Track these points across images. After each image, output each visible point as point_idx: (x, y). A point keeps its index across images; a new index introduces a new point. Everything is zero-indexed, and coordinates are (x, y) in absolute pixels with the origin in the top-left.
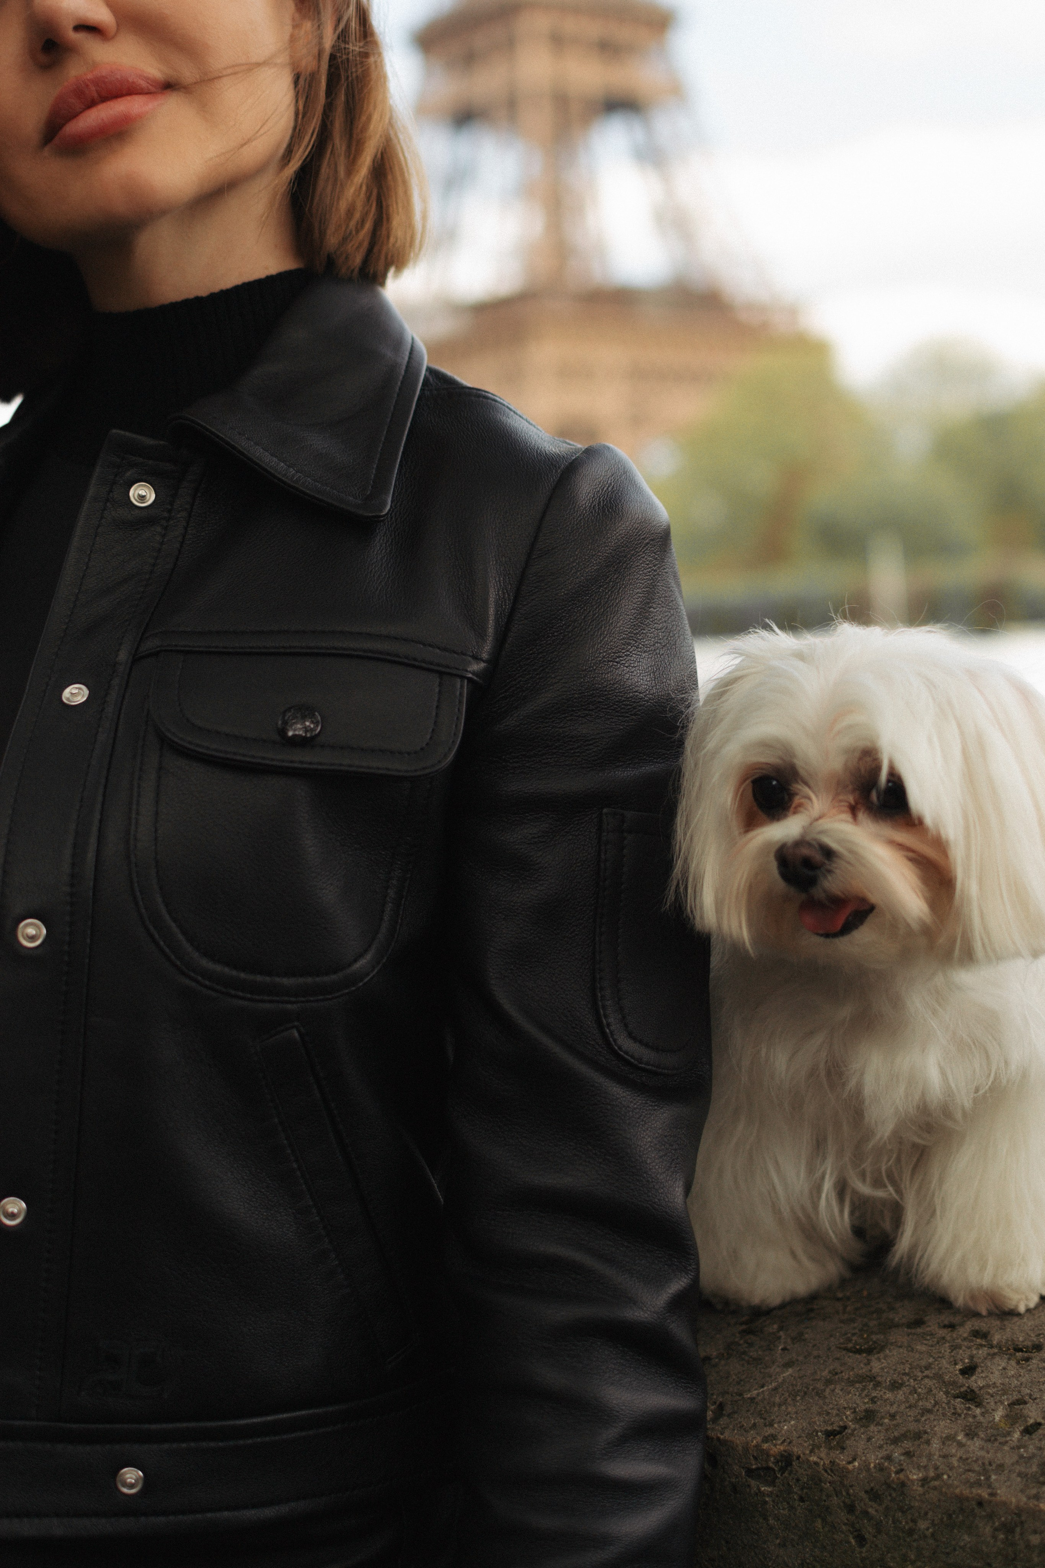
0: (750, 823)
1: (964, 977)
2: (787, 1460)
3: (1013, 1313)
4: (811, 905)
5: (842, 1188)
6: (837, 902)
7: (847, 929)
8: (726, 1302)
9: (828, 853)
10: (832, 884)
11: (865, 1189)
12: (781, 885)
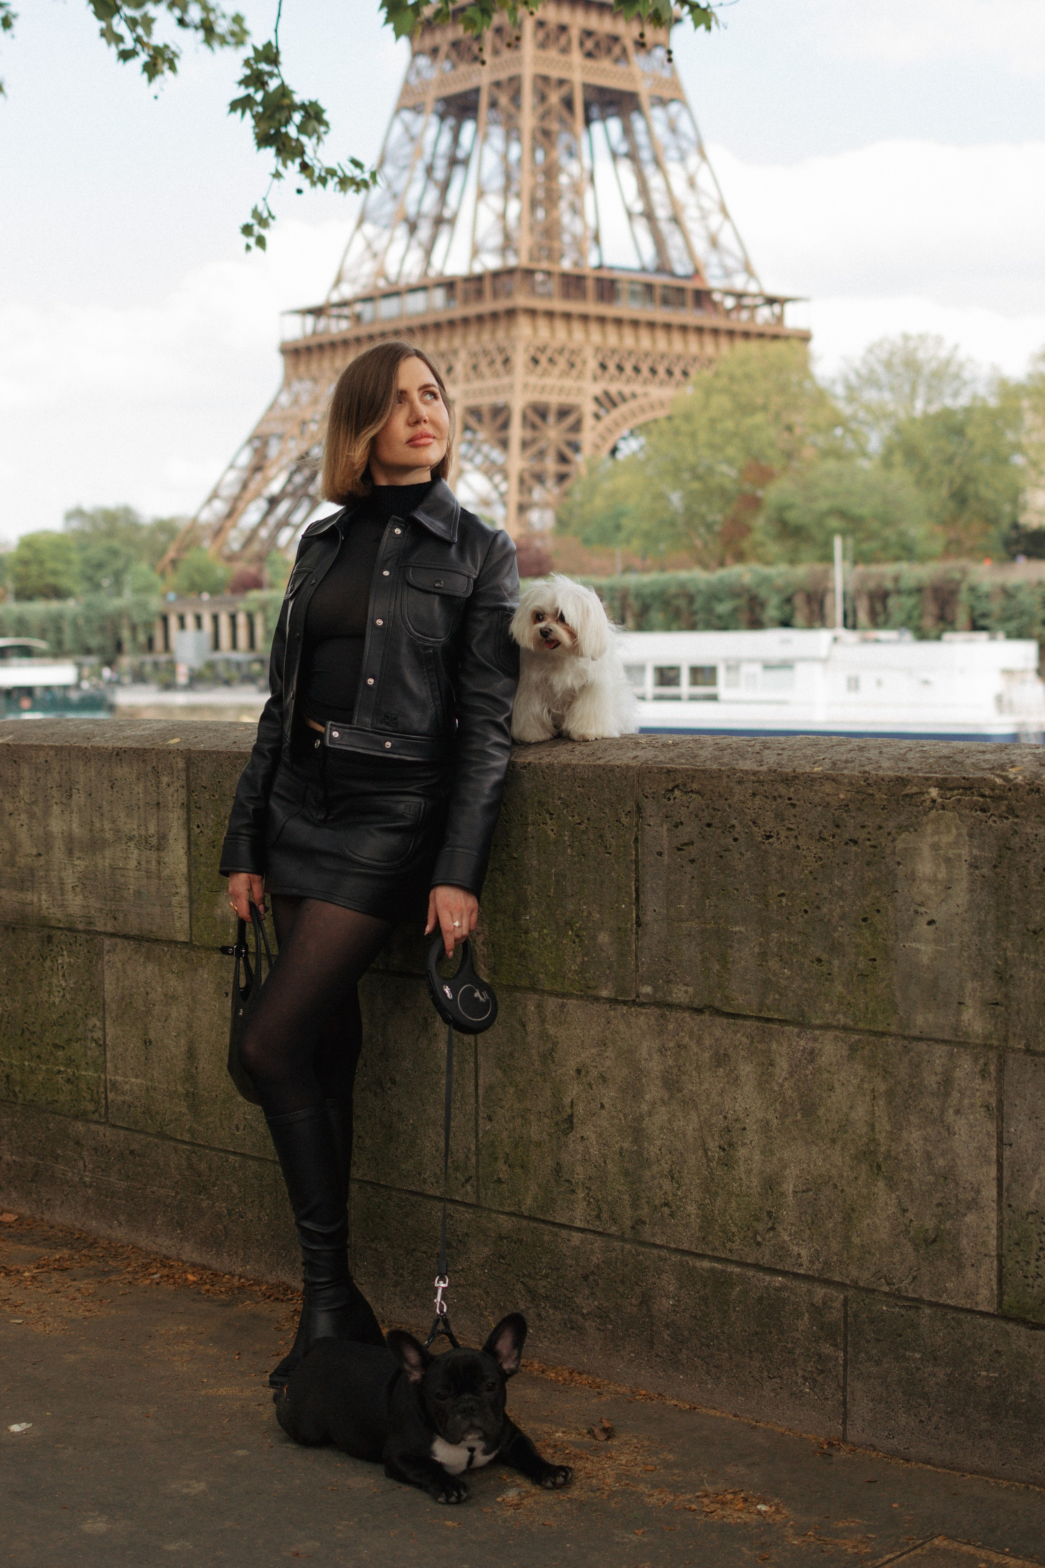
0: (535, 623)
1: (581, 659)
2: (529, 764)
3: (588, 741)
4: (547, 642)
5: (549, 711)
6: (553, 641)
7: (554, 647)
8: (521, 742)
9: (551, 630)
10: (551, 637)
11: (554, 711)
12: (540, 637)
